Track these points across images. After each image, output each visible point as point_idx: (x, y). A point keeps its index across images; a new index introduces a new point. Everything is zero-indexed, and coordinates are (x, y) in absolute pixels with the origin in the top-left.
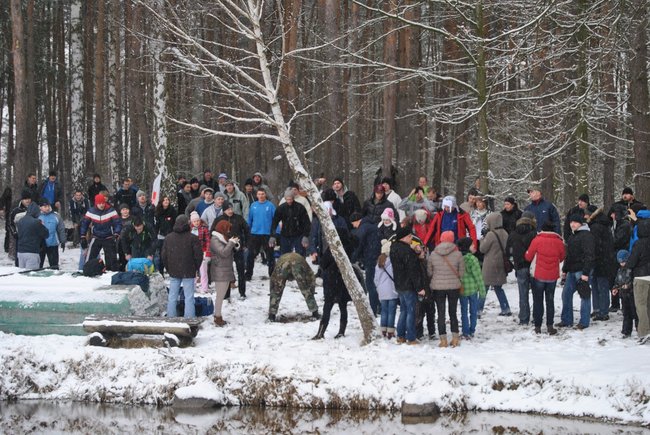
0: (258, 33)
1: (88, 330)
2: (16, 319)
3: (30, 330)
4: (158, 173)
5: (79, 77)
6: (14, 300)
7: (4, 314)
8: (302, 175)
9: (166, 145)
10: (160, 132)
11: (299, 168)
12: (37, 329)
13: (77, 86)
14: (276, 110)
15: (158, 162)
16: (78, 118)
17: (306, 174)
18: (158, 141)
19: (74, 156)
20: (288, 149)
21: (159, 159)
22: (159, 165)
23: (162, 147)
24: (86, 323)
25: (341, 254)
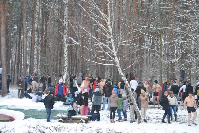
0: (112, 36)
1: (58, 118)
2: (36, 114)
3: (40, 117)
4: (65, 73)
5: (37, 45)
6: (35, 109)
7: (32, 113)
8: (123, 76)
9: (67, 65)
10: (66, 62)
11: (122, 74)
12: (42, 117)
13: (36, 47)
14: (116, 58)
15: (65, 70)
16: (36, 56)
17: (124, 76)
18: (65, 64)
19: (34, 67)
20: (119, 69)
21: (65, 69)
22: (65, 71)
23: (66, 66)
24: (58, 116)
25: (133, 98)
